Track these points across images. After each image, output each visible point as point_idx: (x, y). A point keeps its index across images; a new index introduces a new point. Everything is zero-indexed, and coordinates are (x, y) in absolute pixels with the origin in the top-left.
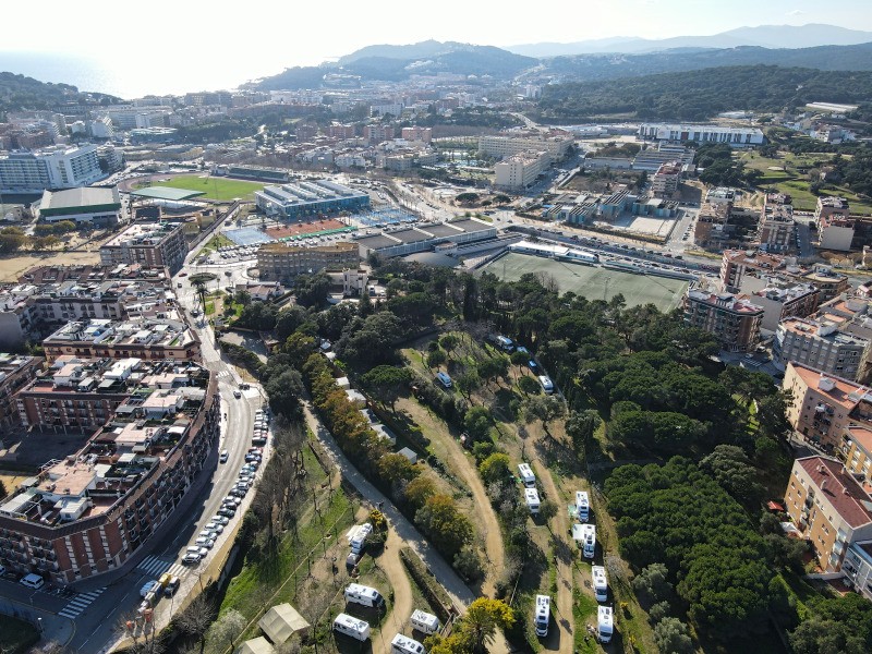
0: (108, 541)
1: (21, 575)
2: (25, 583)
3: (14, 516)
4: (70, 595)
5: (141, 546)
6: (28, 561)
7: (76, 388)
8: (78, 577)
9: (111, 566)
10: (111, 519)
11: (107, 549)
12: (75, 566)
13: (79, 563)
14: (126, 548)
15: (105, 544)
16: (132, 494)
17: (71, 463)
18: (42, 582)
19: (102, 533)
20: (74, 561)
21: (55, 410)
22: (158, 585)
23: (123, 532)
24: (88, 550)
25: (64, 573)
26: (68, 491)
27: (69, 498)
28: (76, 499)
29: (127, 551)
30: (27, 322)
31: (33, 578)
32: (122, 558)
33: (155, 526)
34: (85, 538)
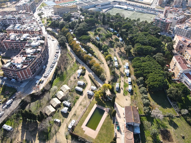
0: (28, 73)
1: (11, 79)
2: (12, 81)
3: (7, 68)
4: (22, 83)
5: (35, 74)
6: (12, 76)
7: (15, 40)
8: (23, 80)
9: (29, 78)
10: (28, 68)
11: (28, 74)
12: (22, 77)
13: (23, 77)
14: (32, 74)
15: (27, 73)
16: (31, 63)
17: (17, 57)
18: (16, 81)
19: (26, 71)
20: (21, 76)
21: (12, 45)
22: (39, 81)
23: (30, 71)
24: (24, 74)
25: (20, 79)
26: (18, 62)
27: (18, 64)
28: (20, 64)
29: (32, 75)
30: (1, 25)
31: (14, 80)
32: (31, 76)
33: (37, 70)
34: (23, 72)
